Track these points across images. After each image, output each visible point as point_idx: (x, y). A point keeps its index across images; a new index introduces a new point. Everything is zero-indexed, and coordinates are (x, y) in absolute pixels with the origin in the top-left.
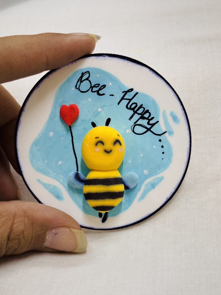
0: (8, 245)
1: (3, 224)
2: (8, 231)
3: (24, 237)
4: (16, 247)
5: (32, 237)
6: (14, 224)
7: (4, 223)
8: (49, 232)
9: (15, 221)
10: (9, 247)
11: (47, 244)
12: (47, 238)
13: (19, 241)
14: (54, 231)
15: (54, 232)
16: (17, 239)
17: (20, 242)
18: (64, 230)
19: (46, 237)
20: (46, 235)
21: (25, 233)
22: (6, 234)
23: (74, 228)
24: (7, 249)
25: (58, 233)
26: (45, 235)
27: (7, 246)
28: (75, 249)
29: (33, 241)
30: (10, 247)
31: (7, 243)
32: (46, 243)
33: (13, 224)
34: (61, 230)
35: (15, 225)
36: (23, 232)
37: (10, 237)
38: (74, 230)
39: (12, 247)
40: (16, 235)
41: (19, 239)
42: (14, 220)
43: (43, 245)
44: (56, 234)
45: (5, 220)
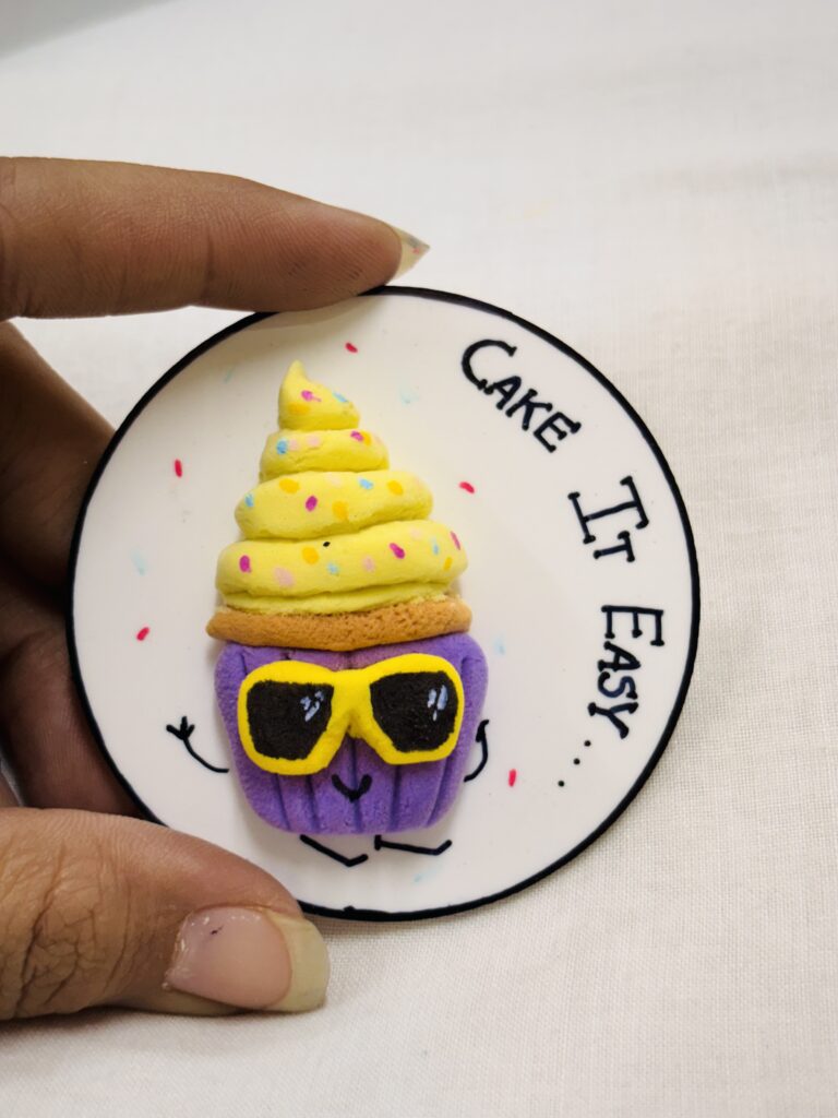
0: (33, 962)
1: (18, 877)
2: (34, 907)
3: (94, 937)
4: (64, 973)
5: (126, 937)
6: (59, 883)
7: (22, 877)
8: (190, 922)
9: (64, 874)
10: (35, 969)
11: (180, 973)
12: (180, 947)
13: (76, 951)
14: (207, 919)
15: (209, 923)
16: (66, 940)
17: (79, 956)
18: (243, 917)
19: (179, 942)
20: (179, 935)
21: (101, 919)
22: (25, 918)
23: (279, 911)
24: (29, 976)
25: (220, 929)
26: (175, 937)
27: (26, 962)
28: (283, 995)
29: (127, 956)
30: (41, 968)
31: (29, 951)
32: (178, 967)
33: (55, 881)
34: (233, 918)
35: (64, 887)
36: (92, 914)
37: (41, 929)
38: (281, 921)
39: (48, 970)
40: (66, 926)
41: (76, 944)
42: (59, 869)
43: (163, 979)
44: (214, 932)
45: (27, 864)
